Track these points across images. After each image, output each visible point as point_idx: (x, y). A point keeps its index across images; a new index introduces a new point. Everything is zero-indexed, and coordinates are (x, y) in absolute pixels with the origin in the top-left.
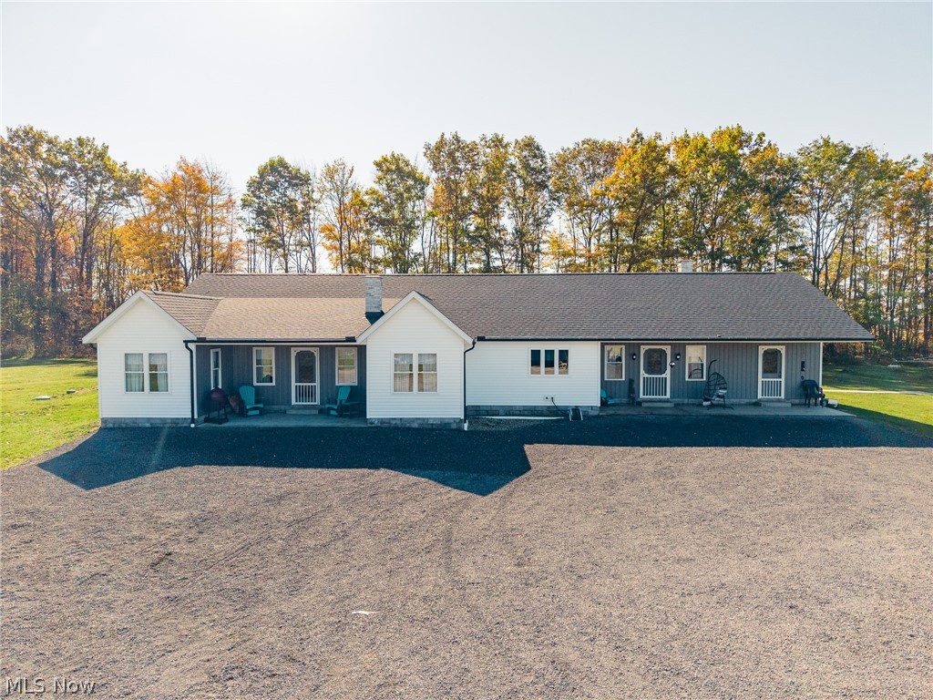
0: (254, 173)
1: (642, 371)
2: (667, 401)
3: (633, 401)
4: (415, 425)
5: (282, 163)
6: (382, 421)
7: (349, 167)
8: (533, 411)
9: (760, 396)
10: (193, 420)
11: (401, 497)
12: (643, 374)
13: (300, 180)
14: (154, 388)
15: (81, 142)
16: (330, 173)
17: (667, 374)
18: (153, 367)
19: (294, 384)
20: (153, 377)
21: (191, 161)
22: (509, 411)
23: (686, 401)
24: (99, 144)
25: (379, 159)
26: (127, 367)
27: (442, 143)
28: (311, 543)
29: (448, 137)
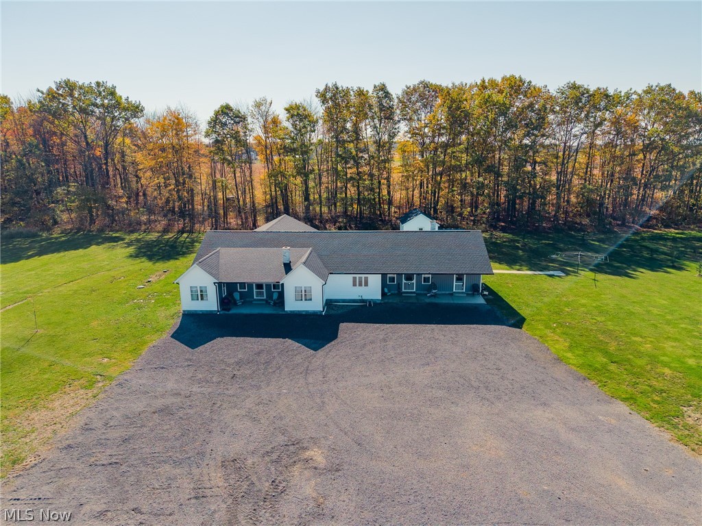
0: (212, 114)
1: (404, 280)
2: (414, 293)
3: (400, 293)
4: (304, 313)
5: (228, 107)
6: (291, 311)
7: (269, 101)
8: (354, 301)
9: (454, 291)
10: (218, 311)
11: (296, 352)
12: (404, 281)
13: (240, 118)
14: (202, 299)
15: (98, 84)
16: (258, 105)
17: (414, 281)
18: (201, 291)
19: (255, 290)
20: (202, 295)
21: (173, 109)
22: (344, 301)
23: (422, 292)
24: (109, 85)
25: (287, 106)
26: (192, 291)
27: (327, 89)
28: (271, 370)
29: (330, 85)
